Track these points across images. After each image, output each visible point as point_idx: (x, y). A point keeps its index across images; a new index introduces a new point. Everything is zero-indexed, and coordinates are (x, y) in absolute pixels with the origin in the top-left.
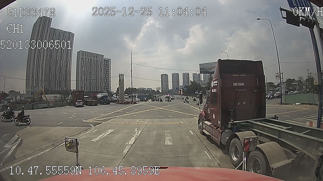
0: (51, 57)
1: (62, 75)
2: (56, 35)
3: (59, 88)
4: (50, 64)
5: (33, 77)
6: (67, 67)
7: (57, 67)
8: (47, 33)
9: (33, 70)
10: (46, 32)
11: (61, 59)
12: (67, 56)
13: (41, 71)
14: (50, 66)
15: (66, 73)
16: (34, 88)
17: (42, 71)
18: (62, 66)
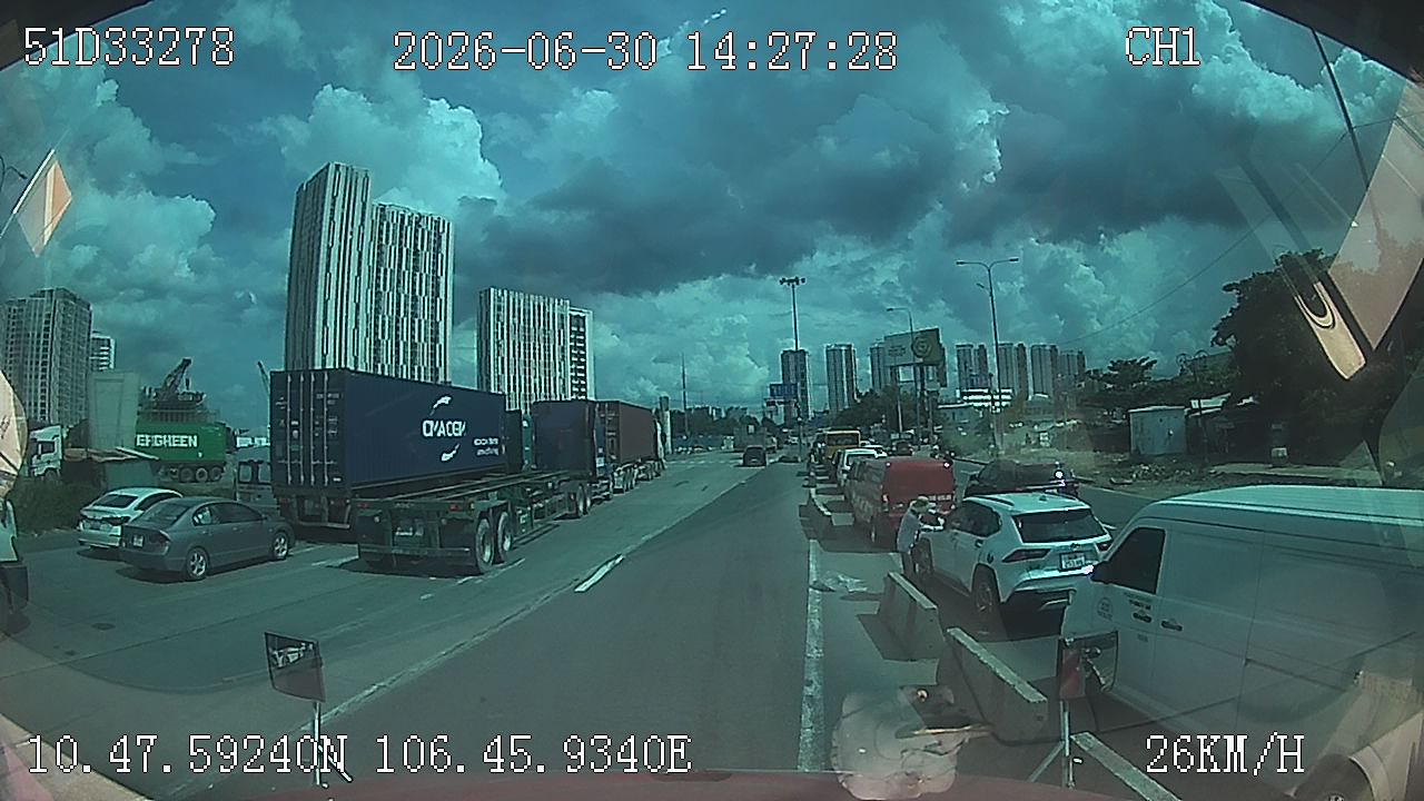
0: (378, 309)
1: (420, 368)
2: (391, 228)
4: (376, 334)
6: (435, 340)
7: (401, 343)
8: (362, 224)
9: (324, 356)
10: (358, 222)
11: (414, 315)
12: (434, 301)
13: (351, 360)
14: (377, 342)
15: (433, 363)
17: (356, 358)
18: (419, 340)
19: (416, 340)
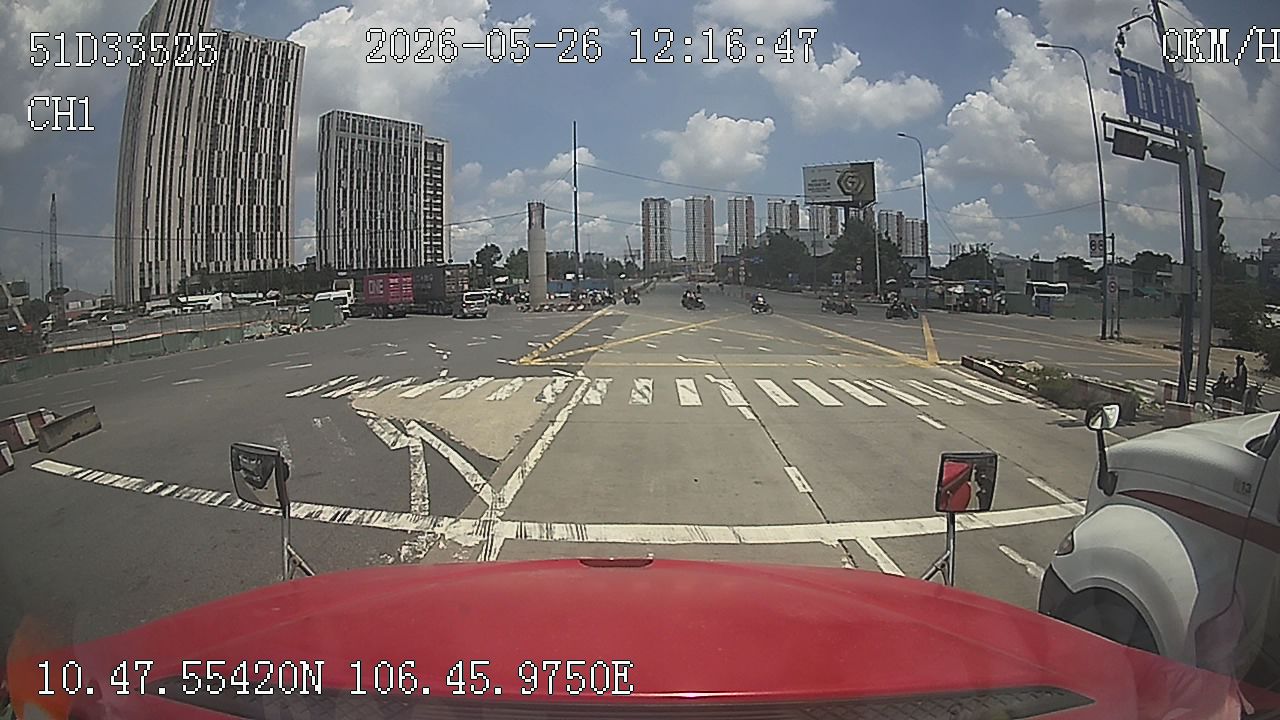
0: (214, 146)
1: (258, 208)
4: (211, 171)
5: (145, 226)
6: (277, 176)
7: (239, 181)
8: (197, 50)
9: (146, 199)
11: (254, 149)
12: (278, 132)
13: (176, 201)
14: (211, 181)
15: (274, 201)
16: (150, 269)
17: (182, 200)
18: (259, 177)
19: (256, 177)
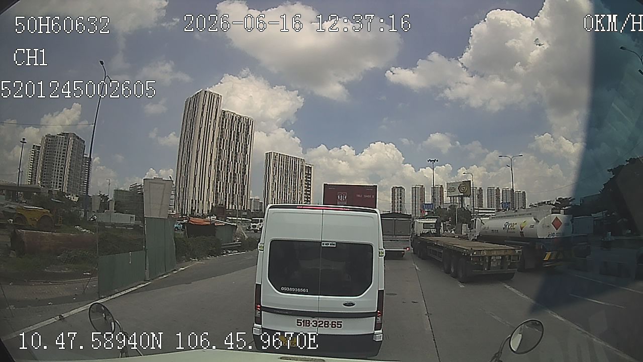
0: (220, 157)
1: (236, 185)
2: (227, 122)
3: (231, 205)
4: (218, 168)
5: (194, 186)
7: (229, 173)
8: (215, 119)
11: (236, 161)
12: (245, 156)
13: (207, 178)
16: (196, 203)
17: (209, 178)
18: (237, 172)
19: (236, 172)
